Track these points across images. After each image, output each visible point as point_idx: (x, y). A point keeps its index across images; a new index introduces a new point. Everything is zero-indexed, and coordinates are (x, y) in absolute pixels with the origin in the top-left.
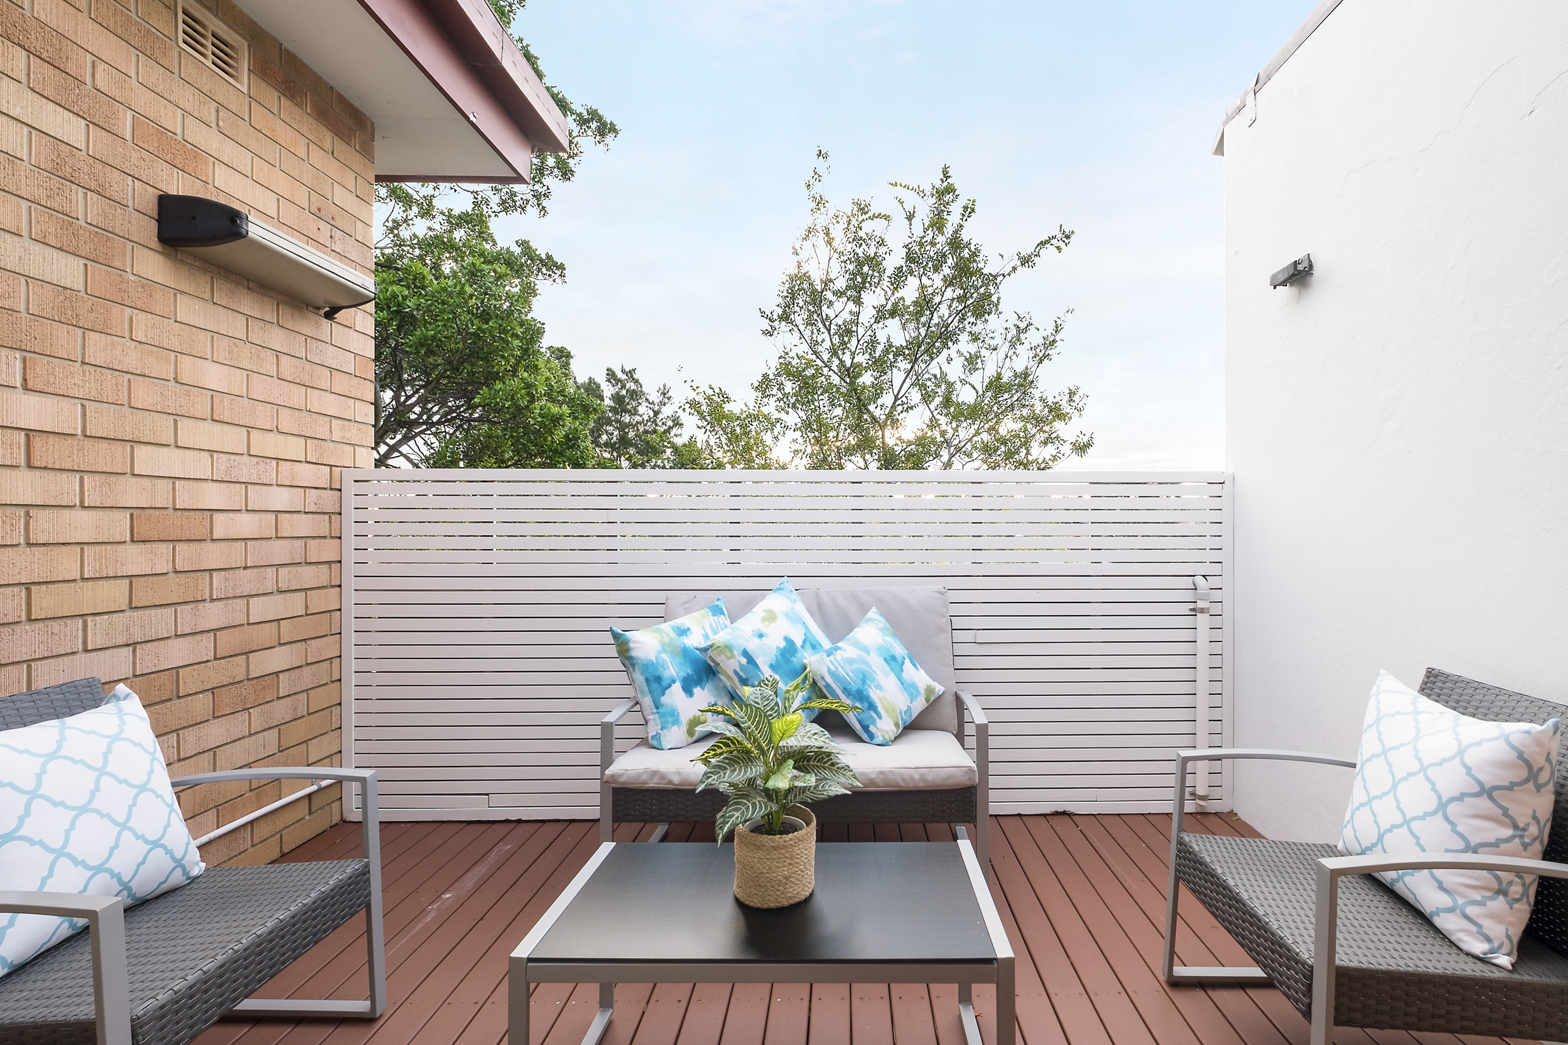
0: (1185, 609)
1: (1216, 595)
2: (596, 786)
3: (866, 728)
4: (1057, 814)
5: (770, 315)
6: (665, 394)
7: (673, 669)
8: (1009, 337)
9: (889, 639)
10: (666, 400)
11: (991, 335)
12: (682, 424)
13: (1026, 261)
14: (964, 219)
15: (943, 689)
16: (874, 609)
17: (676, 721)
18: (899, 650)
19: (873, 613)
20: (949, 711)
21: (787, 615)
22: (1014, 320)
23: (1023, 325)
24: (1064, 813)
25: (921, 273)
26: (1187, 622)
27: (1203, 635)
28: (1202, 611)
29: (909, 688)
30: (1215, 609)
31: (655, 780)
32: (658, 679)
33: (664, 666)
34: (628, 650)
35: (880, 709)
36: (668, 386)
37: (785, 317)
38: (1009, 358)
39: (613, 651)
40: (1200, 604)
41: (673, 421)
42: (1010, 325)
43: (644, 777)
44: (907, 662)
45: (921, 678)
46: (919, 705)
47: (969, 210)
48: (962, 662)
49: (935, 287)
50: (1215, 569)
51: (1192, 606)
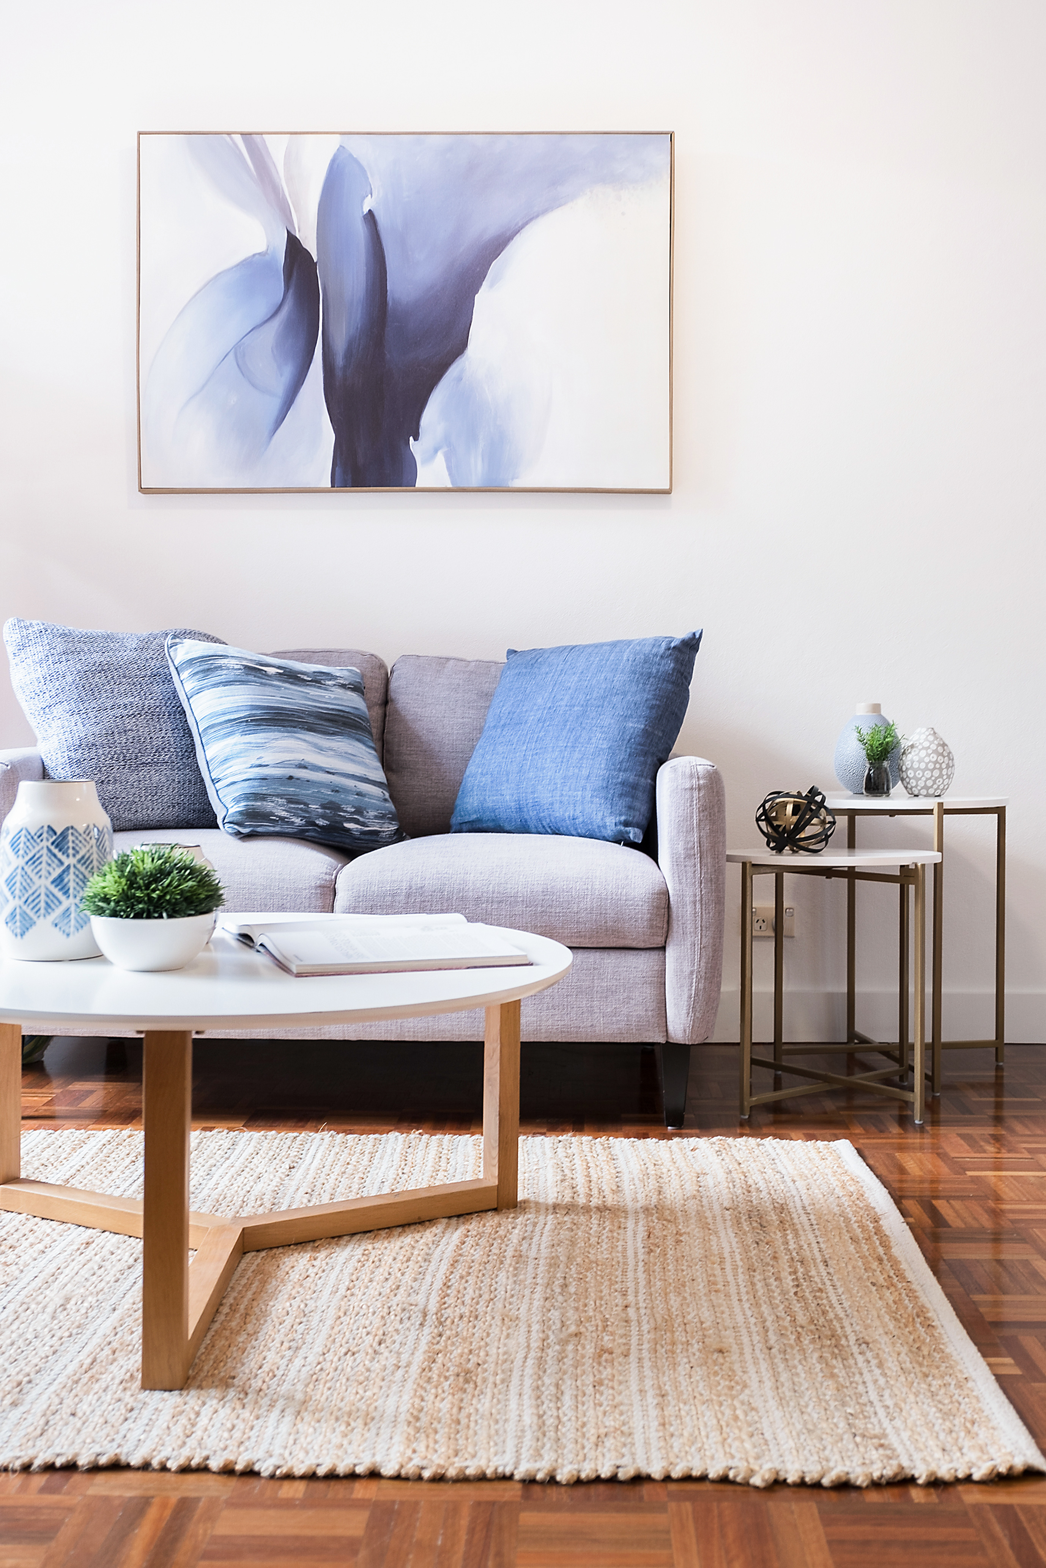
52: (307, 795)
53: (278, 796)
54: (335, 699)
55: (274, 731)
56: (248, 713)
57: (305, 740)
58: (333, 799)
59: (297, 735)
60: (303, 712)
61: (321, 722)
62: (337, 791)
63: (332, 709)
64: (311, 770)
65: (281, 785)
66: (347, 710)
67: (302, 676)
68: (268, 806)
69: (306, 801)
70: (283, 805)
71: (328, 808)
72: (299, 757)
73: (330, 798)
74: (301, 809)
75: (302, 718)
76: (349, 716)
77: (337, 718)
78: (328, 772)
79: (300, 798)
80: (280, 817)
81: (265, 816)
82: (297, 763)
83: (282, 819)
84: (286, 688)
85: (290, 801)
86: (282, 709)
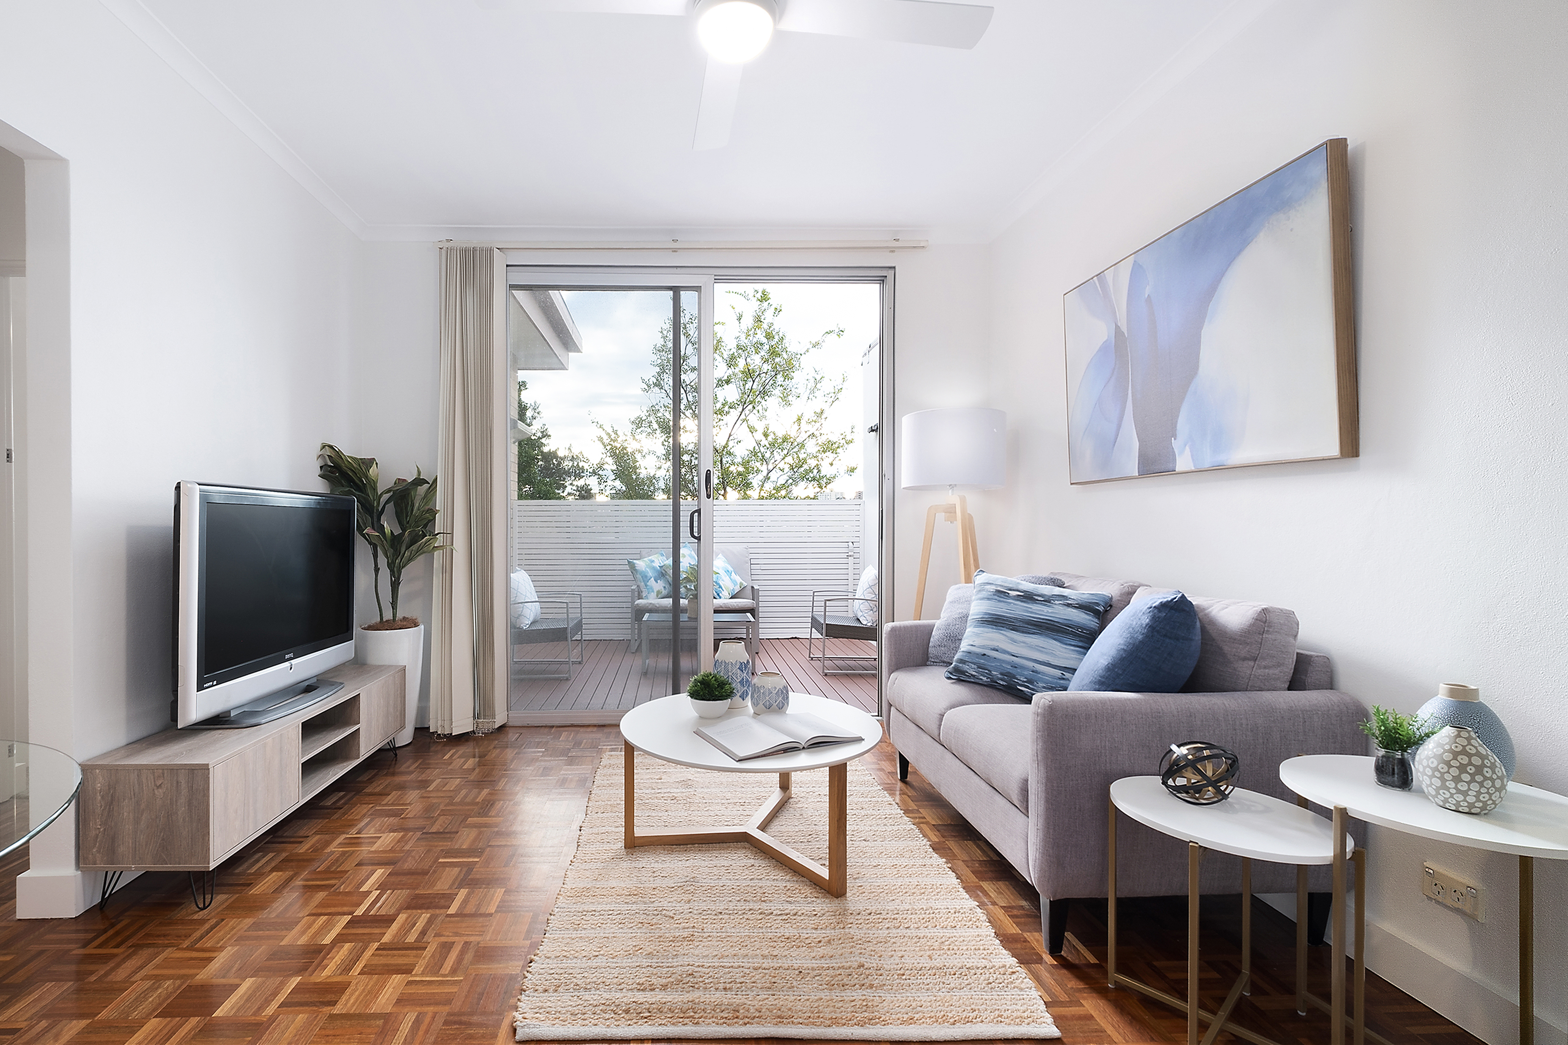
0: (845, 556)
1: (857, 550)
2: (629, 610)
3: (718, 595)
4: (792, 638)
5: (648, 382)
6: (535, 409)
7: (650, 573)
8: (809, 387)
9: (726, 565)
10: (536, 414)
11: (795, 387)
12: (550, 436)
13: (815, 345)
14: (775, 315)
15: (746, 584)
16: (721, 554)
17: (653, 591)
18: (730, 569)
19: (720, 556)
20: (749, 591)
21: (689, 556)
22: (813, 374)
23: (818, 378)
24: (796, 638)
25: (746, 356)
26: (845, 561)
27: (851, 566)
28: (850, 556)
29: (734, 582)
30: (856, 556)
31: (651, 606)
32: (646, 576)
33: (648, 573)
34: (635, 567)
35: (723, 588)
36: (538, 403)
37: (658, 385)
38: (810, 399)
39: (627, 567)
40: (850, 554)
41: (542, 432)
42: (810, 377)
43: (647, 605)
44: (733, 573)
45: (738, 579)
46: (737, 589)
47: (778, 311)
48: (754, 577)
49: (755, 364)
50: (857, 539)
51: (847, 554)
52: (992, 666)
53: (974, 663)
54: (1051, 613)
55: (989, 628)
56: (981, 616)
57: (1003, 634)
58: (1011, 671)
59: (1002, 632)
60: (1016, 619)
61: (1026, 626)
62: (1016, 667)
63: (1043, 619)
64: (1000, 652)
65: (977, 658)
66: (1056, 620)
67: (1036, 598)
68: (965, 667)
69: (989, 669)
70: (974, 669)
71: (1006, 676)
72: (995, 644)
73: (1008, 670)
74: (986, 673)
75: (1013, 622)
76: (1055, 624)
77: (1043, 624)
78: (1013, 655)
79: (987, 667)
80: (972, 675)
81: (963, 672)
82: (992, 647)
83: (974, 676)
84: (1014, 604)
85: (979, 667)
86: (1004, 616)
